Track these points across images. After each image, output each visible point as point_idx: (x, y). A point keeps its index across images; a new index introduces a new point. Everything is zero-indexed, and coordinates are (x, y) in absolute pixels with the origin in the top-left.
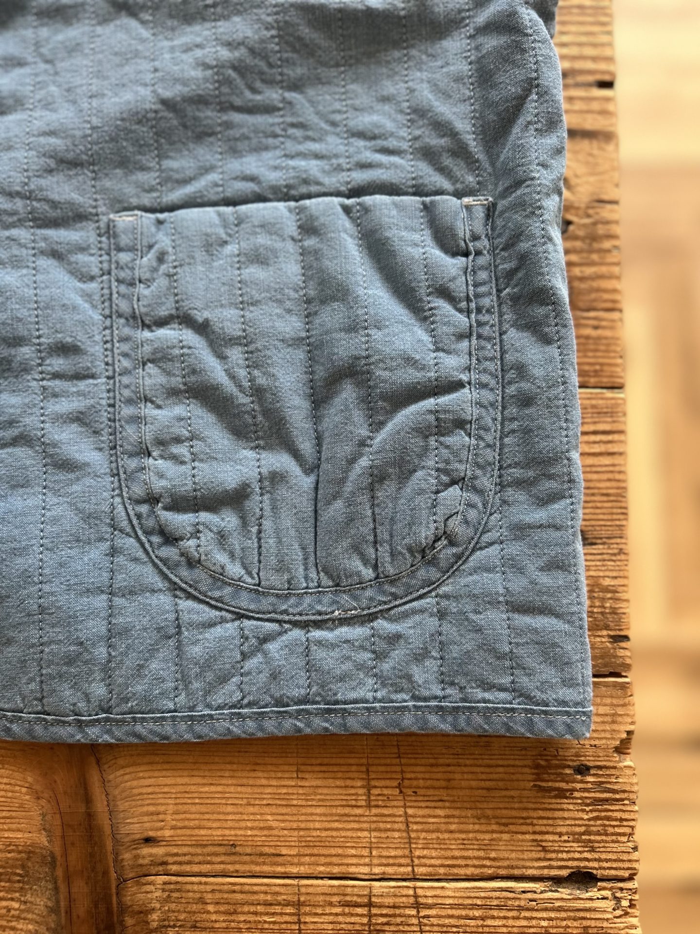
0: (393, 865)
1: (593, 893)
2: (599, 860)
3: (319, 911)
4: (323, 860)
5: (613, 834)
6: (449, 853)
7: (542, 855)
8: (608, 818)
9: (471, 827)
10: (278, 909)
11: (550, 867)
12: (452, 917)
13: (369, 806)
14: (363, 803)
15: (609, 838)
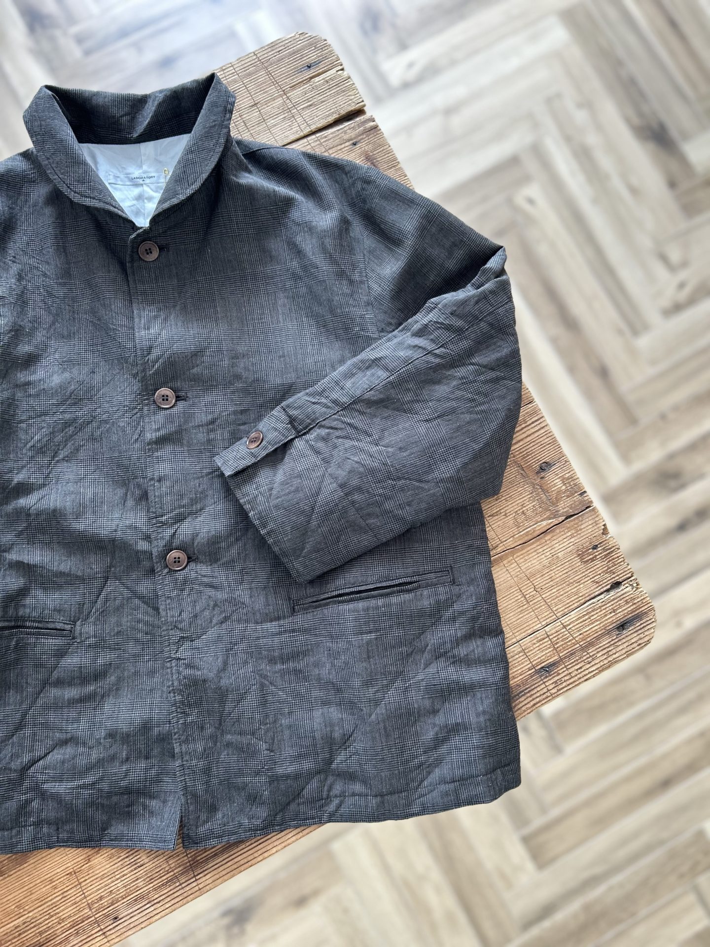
0: (548, 618)
1: (622, 587)
2: (618, 575)
3: (532, 648)
4: (523, 631)
5: (618, 564)
6: (565, 603)
7: (598, 585)
8: (613, 559)
9: (568, 589)
10: (517, 656)
11: (603, 587)
12: (579, 624)
13: (528, 603)
14: (525, 603)
15: (617, 566)
